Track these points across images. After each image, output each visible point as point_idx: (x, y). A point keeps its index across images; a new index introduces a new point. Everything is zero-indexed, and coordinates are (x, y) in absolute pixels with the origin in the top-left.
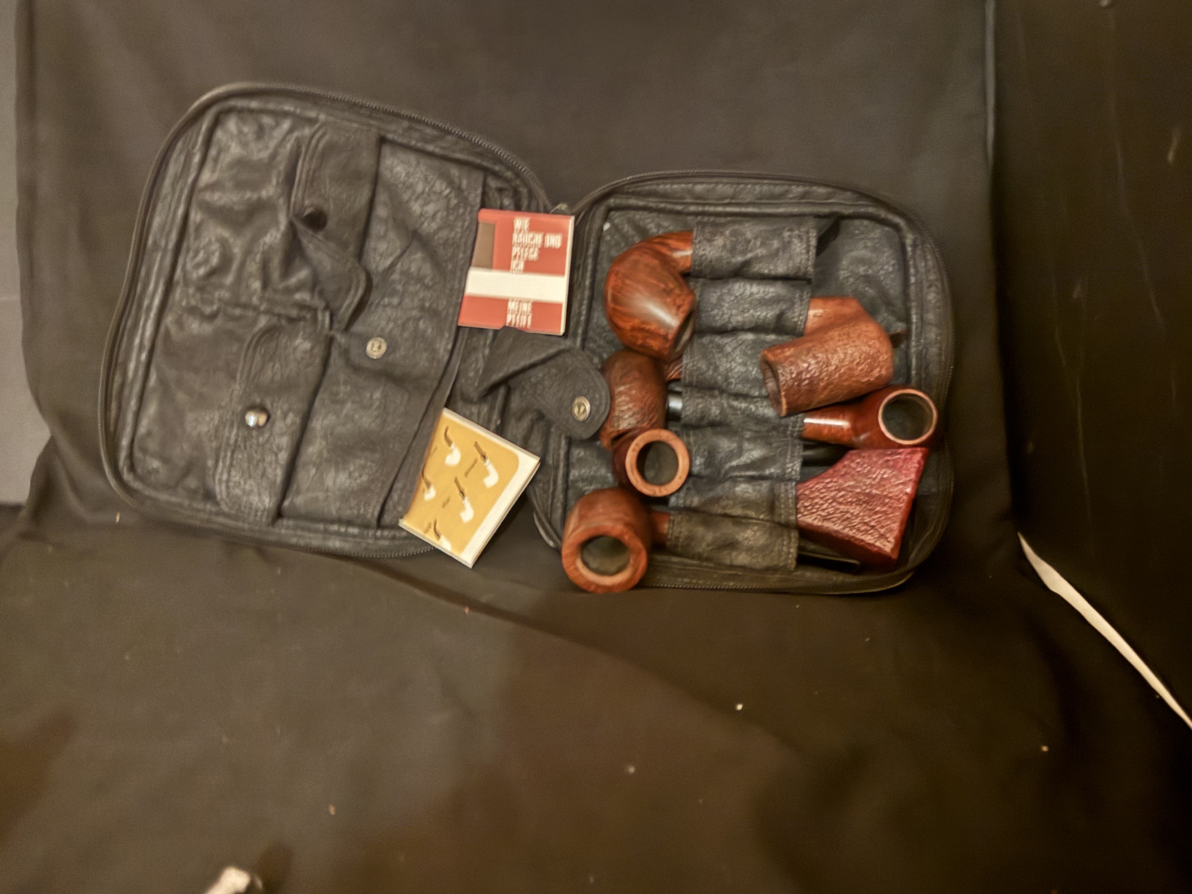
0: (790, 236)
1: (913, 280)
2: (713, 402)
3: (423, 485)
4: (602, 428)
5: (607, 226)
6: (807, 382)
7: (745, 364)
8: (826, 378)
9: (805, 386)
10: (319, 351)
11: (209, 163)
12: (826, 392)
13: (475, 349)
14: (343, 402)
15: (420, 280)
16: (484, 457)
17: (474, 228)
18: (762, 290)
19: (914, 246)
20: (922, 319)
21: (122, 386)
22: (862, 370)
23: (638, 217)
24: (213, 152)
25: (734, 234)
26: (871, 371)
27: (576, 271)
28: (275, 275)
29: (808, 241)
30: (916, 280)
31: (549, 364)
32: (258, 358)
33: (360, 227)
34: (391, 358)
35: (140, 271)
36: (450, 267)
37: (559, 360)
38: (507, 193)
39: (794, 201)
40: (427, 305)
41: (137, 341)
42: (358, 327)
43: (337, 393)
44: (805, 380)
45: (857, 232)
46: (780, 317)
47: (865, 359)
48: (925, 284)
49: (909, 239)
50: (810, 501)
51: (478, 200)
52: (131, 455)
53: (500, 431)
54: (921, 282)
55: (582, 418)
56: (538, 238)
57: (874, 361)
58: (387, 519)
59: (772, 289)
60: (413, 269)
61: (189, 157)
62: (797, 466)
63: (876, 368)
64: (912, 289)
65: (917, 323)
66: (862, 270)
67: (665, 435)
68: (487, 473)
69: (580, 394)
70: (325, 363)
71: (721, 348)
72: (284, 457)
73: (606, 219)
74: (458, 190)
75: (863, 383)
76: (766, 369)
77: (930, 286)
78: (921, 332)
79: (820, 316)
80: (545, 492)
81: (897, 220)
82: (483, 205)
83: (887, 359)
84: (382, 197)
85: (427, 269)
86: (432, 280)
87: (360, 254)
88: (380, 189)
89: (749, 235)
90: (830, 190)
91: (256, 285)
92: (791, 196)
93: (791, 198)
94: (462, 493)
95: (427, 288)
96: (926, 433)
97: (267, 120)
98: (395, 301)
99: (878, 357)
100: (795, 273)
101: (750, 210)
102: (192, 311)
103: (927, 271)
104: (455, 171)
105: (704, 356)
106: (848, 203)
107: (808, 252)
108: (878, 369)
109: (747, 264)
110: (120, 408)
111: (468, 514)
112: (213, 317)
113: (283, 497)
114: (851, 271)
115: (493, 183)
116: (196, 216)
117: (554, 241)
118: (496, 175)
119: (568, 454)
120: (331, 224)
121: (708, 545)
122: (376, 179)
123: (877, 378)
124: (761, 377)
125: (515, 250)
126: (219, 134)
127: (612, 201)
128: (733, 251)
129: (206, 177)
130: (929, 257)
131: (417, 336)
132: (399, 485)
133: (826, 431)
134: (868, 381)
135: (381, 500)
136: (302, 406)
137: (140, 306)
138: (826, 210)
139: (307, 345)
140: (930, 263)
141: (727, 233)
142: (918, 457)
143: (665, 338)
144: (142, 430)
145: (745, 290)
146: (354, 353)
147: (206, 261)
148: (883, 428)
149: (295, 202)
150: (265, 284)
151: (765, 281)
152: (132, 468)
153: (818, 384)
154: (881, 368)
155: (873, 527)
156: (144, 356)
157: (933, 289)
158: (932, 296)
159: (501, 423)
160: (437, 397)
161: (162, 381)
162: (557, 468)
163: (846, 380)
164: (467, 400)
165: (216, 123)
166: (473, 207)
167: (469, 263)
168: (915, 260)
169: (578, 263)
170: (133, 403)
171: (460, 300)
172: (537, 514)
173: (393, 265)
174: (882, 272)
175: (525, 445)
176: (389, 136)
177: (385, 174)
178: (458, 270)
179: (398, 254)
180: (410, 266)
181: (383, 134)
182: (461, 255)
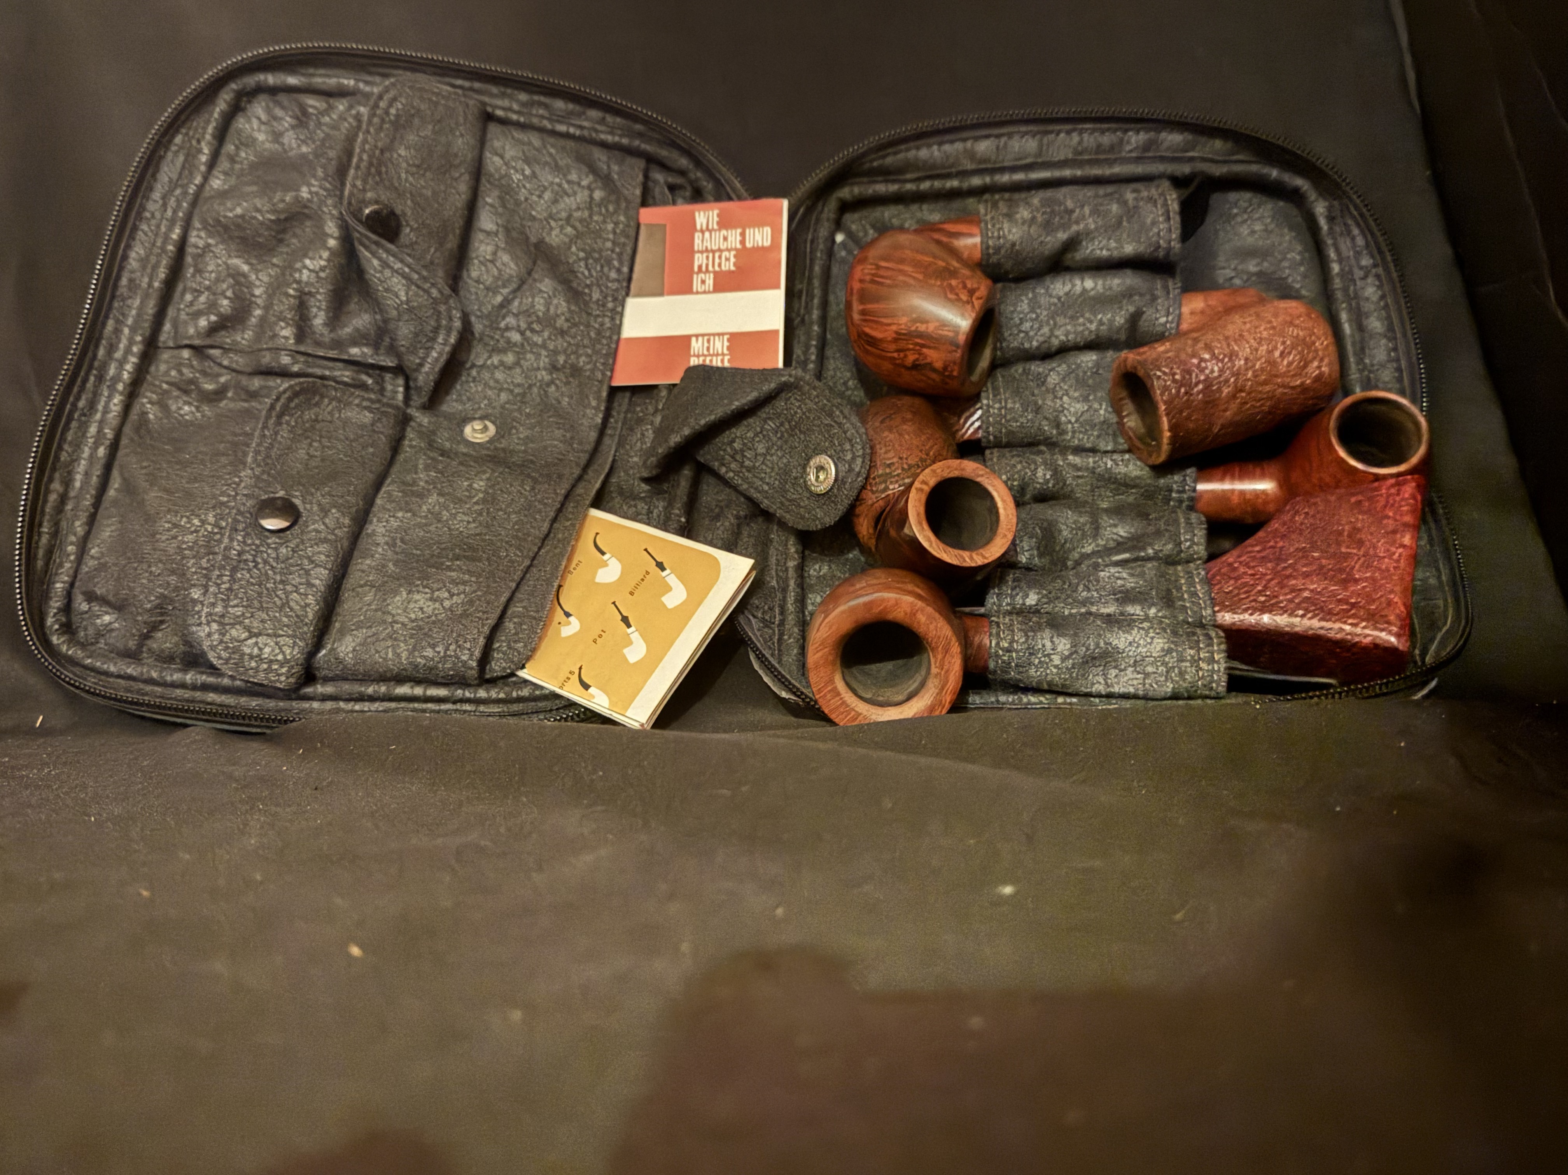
0: (1136, 199)
1: (1336, 268)
2: (1039, 460)
3: (559, 615)
4: (858, 499)
5: (839, 238)
6: (1201, 386)
7: (1086, 399)
8: (1232, 380)
9: (1199, 393)
10: (385, 428)
11: (224, 164)
12: (1234, 406)
13: (640, 421)
14: (421, 496)
15: (548, 321)
16: (661, 566)
17: (632, 233)
18: (1100, 282)
19: (1331, 219)
20: (1360, 327)
21: (63, 499)
22: (1290, 364)
23: (886, 214)
24: (229, 148)
25: (1045, 203)
26: (1305, 366)
27: (796, 301)
28: (319, 320)
29: (1165, 204)
30: (1342, 270)
31: (762, 414)
32: (284, 433)
33: (452, 243)
34: (504, 444)
35: (104, 325)
36: (596, 295)
37: (780, 404)
38: (682, 193)
39: (1134, 155)
40: (561, 359)
41: (93, 430)
42: (451, 405)
43: (414, 483)
44: (1197, 384)
45: (1235, 211)
46: (1135, 318)
47: (1293, 347)
48: (1358, 273)
49: (1320, 209)
50: (1232, 582)
51: (638, 192)
52: (67, 608)
53: (687, 531)
54: (1351, 272)
55: (822, 488)
56: (734, 237)
57: (1309, 348)
58: (497, 666)
59: (1116, 281)
60: (540, 307)
61: (191, 156)
62: (1200, 534)
63: (1311, 361)
64: (1337, 283)
65: (1352, 336)
66: (1252, 266)
67: (969, 468)
68: (667, 589)
69: (818, 451)
70: (396, 447)
71: (1041, 381)
72: (321, 577)
73: (838, 225)
74: (606, 181)
75: (1293, 388)
76: (1121, 399)
77: (1365, 277)
78: (1363, 349)
79: (1202, 312)
80: (767, 624)
81: (1299, 182)
82: (644, 204)
83: (1327, 345)
84: (490, 198)
85: (561, 305)
86: (567, 320)
87: (455, 281)
88: (484, 185)
89: (1070, 204)
90: (1189, 136)
91: (287, 332)
92: (1128, 148)
93: (1131, 151)
94: (625, 620)
95: (562, 333)
96: (1415, 453)
97: (313, 103)
98: (510, 358)
99: (1314, 343)
100: (1151, 253)
101: (1067, 173)
102: (185, 388)
103: (1358, 254)
104: (600, 156)
105: (1017, 393)
106: (1220, 158)
107: (1168, 219)
108: (1316, 364)
109: (1072, 244)
110: (55, 534)
111: (636, 651)
112: (220, 394)
113: (318, 645)
114: (1235, 269)
115: (659, 176)
116: (198, 239)
117: (760, 237)
118: (664, 166)
119: (801, 569)
120: (407, 234)
121: (1064, 659)
122: (478, 172)
123: (1318, 379)
124: (1114, 419)
125: (699, 260)
126: (240, 123)
127: (846, 193)
128: (1048, 226)
129: (216, 183)
130: (1356, 231)
131: (546, 407)
132: (517, 608)
133: (1235, 499)
134: (1302, 383)
135: (486, 630)
136: (355, 502)
137: (100, 378)
138: (1186, 169)
139: (367, 417)
140: (1360, 241)
141: (1036, 201)
142: (1409, 488)
143: (954, 344)
144: (89, 564)
145: (1074, 286)
146: (443, 439)
147: (212, 306)
148: (1342, 453)
149: (351, 194)
150: (302, 332)
151: (1104, 272)
152: (68, 628)
153: (1219, 390)
154: (1322, 360)
155: (1353, 605)
156: (101, 451)
157: (1370, 280)
158: (1370, 291)
159: (688, 521)
160: (580, 490)
161: (129, 488)
162: (784, 590)
163: (1265, 383)
164: (630, 496)
165: (236, 109)
166: (628, 202)
167: (626, 287)
168: (1335, 239)
169: (799, 286)
170: (79, 527)
171: (613, 346)
172: (756, 650)
173: (506, 303)
174: (1286, 264)
175: (730, 547)
176: (499, 113)
177: (493, 162)
178: (610, 299)
179: (515, 286)
180: (533, 302)
181: (489, 109)
182: (613, 275)
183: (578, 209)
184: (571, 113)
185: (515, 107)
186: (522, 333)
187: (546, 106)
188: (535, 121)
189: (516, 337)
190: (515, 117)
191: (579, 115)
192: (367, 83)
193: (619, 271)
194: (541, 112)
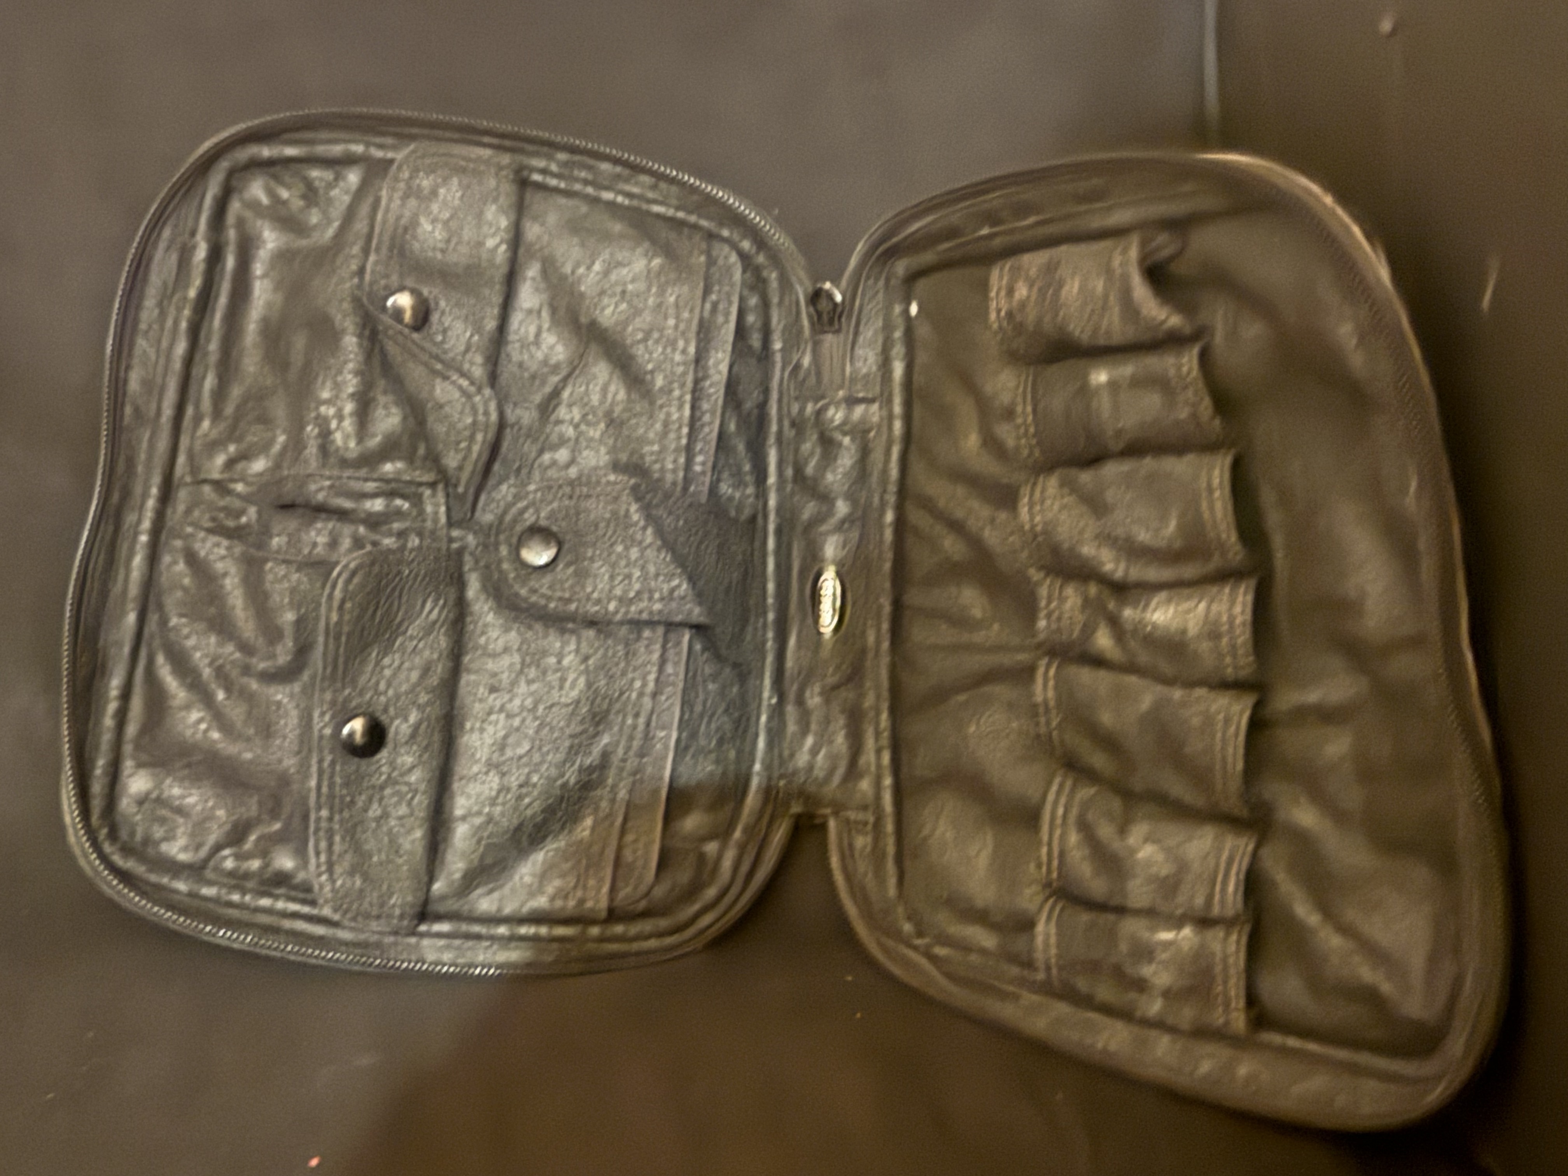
15: (604, 411)
40: (623, 456)
60: (595, 396)
61: (186, 253)
74: (665, 248)
84: (530, 271)
85: (619, 392)
86: (627, 410)
87: (495, 368)
88: (525, 256)
97: (318, 174)
122: (517, 243)
126: (236, 208)
165: (229, 190)
173: (556, 393)
176: (537, 177)
177: (532, 231)
178: (676, 385)
179: (564, 373)
180: (587, 390)
181: (525, 173)
182: (678, 357)
183: (633, 281)
184: (618, 177)
185: (554, 168)
186: (576, 426)
187: (590, 168)
188: (578, 187)
189: (570, 432)
190: (553, 182)
191: (627, 180)
192: (381, 147)
193: (684, 352)
194: (583, 174)
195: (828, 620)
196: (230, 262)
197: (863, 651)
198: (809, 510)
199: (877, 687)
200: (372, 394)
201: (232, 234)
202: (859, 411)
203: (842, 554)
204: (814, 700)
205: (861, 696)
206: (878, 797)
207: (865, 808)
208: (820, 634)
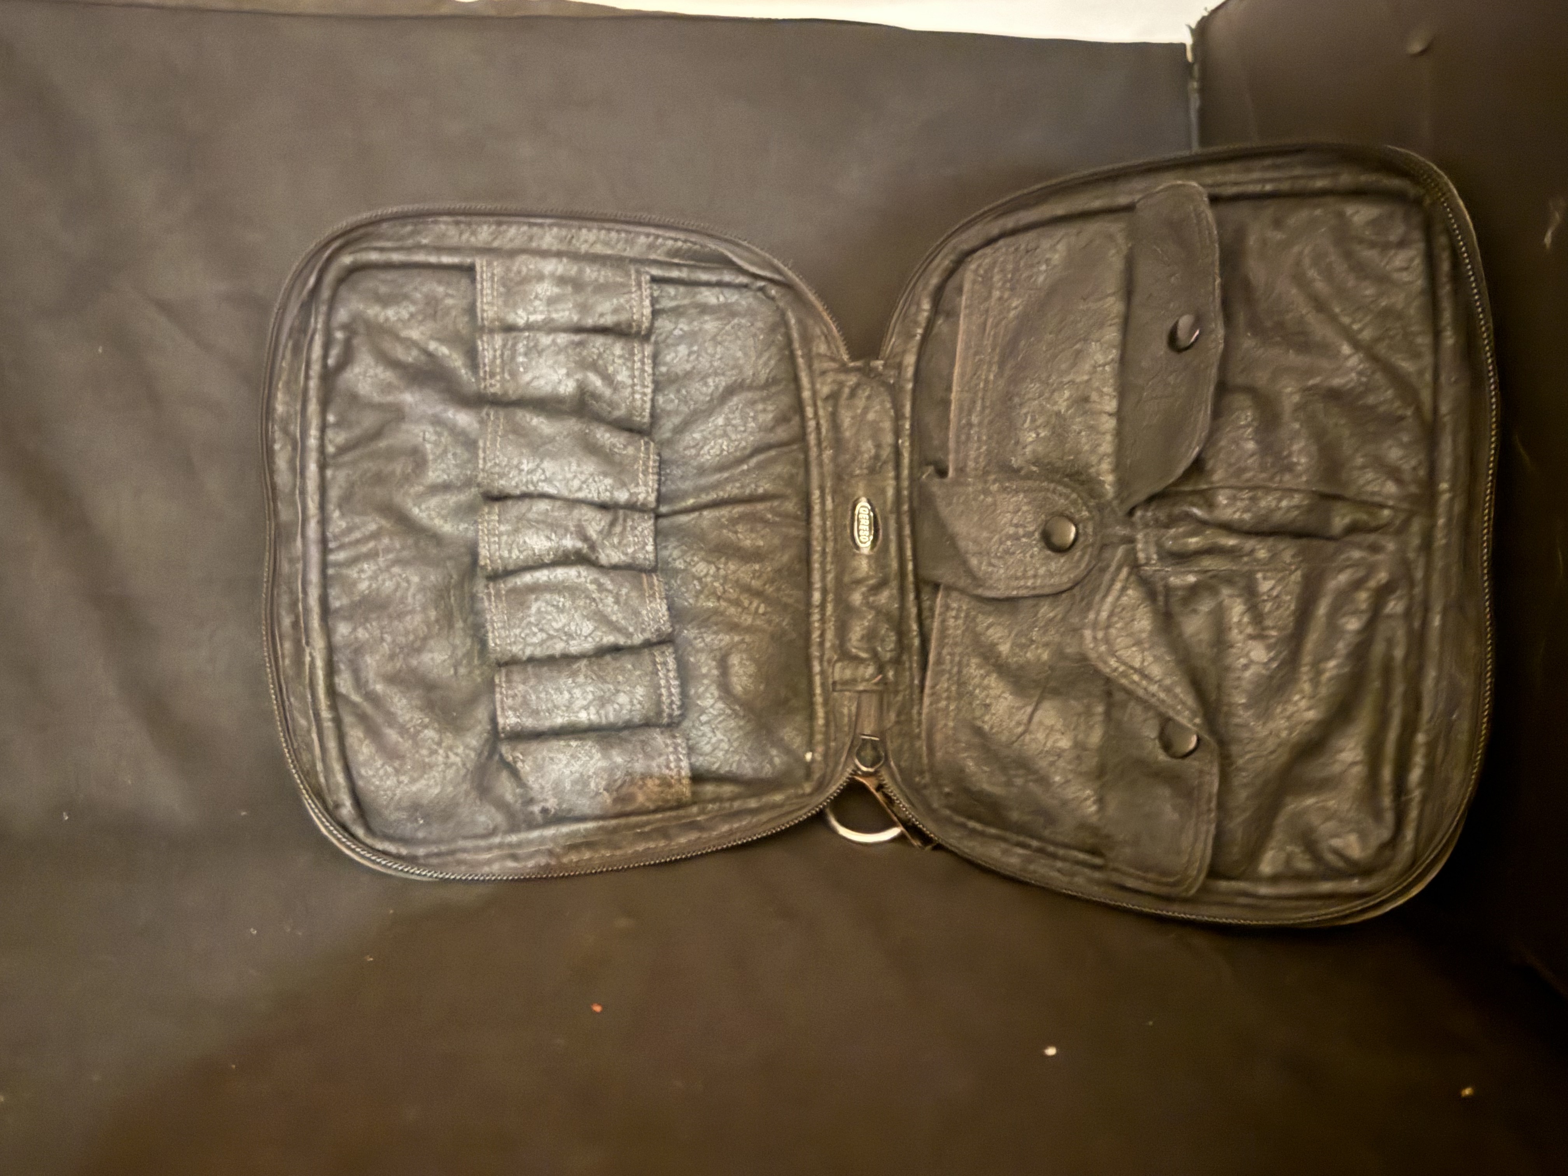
195: (863, 510)
196: (1387, 774)
197: (834, 492)
198: (884, 597)
199: (821, 465)
200: (1215, 650)
201: (1387, 801)
202: (848, 674)
203: (855, 563)
204: (868, 447)
205: (834, 458)
206: (813, 383)
207: (824, 373)
208: (869, 502)
